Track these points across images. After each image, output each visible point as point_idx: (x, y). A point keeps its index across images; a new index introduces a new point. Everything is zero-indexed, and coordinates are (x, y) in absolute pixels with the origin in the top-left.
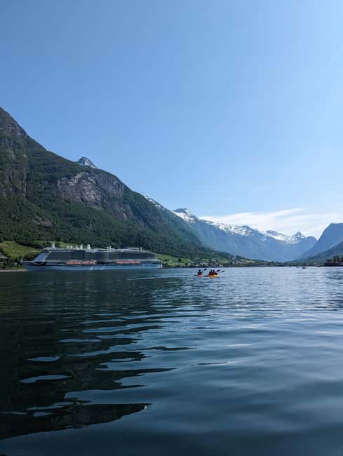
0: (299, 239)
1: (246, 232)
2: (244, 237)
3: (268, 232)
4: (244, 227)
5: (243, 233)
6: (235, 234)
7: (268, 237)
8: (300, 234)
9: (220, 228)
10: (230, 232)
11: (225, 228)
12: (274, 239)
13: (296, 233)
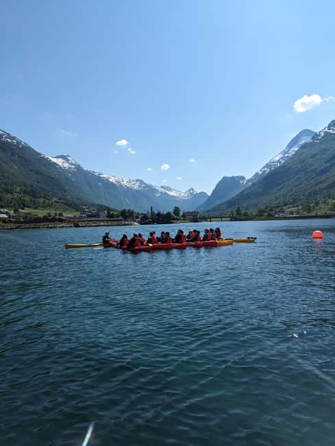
0: (192, 194)
1: (139, 186)
2: (137, 191)
3: (162, 187)
4: (137, 181)
5: (136, 187)
6: (127, 188)
7: (161, 193)
8: (193, 190)
9: (111, 180)
10: (121, 186)
11: (117, 181)
12: (167, 194)
13: (188, 189)
